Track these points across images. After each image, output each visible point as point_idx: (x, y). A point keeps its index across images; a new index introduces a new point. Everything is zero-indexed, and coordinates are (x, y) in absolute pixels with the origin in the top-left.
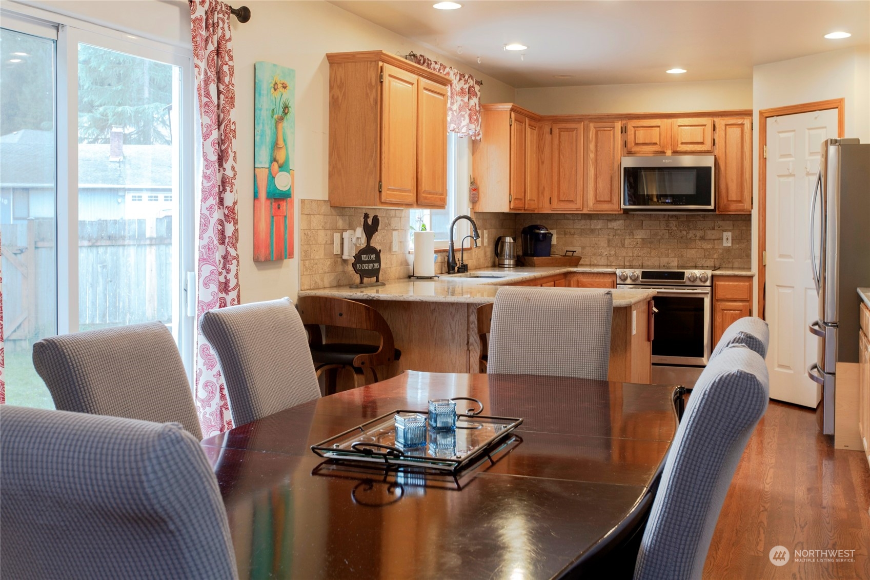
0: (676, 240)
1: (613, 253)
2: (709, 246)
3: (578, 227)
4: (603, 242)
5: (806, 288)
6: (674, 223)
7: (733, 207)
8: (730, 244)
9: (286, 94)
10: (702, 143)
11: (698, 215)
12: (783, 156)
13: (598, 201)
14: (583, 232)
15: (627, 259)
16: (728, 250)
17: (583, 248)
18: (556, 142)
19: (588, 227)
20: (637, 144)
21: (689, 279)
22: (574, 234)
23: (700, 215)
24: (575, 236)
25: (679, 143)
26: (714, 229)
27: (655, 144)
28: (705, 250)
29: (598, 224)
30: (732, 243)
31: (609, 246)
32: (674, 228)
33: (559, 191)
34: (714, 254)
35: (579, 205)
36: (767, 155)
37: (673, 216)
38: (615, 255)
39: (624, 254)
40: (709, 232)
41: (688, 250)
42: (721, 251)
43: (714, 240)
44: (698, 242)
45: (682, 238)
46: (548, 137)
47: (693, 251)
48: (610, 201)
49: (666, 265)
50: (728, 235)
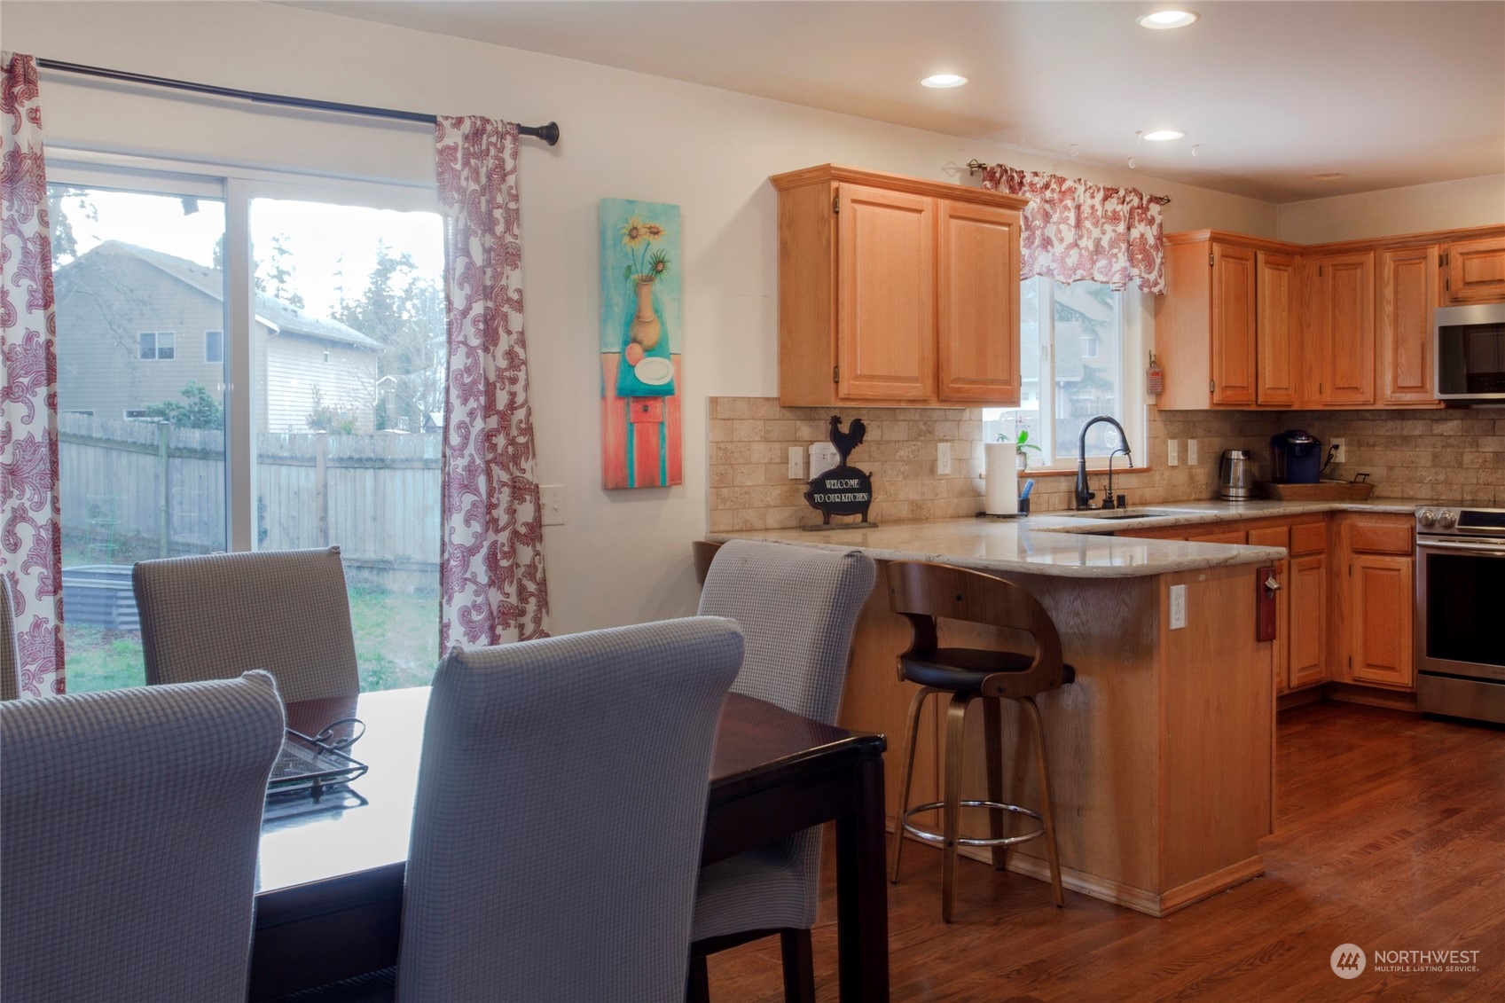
4: (1424, 459)
9: (657, 245)
13: (1403, 389)
14: (1391, 442)
18: (1329, 288)
19: (1399, 433)
20: (1468, 284)
22: (1374, 446)
24: (1377, 449)
33: (1334, 373)
35: (1369, 396)
46: (1315, 281)
48: (1420, 388)
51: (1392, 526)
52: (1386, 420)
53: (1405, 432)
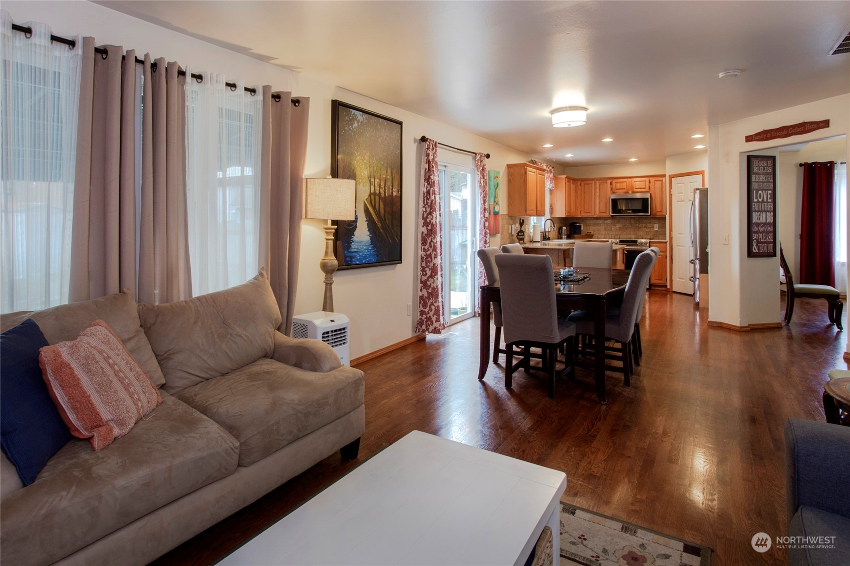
0: (634, 228)
1: (607, 233)
2: (648, 230)
3: (592, 223)
4: (602, 228)
5: (688, 246)
6: (633, 221)
7: (658, 214)
10: (645, 188)
12: (679, 193)
13: (600, 212)
14: (594, 225)
16: (657, 231)
17: (594, 231)
18: (583, 189)
19: (596, 223)
20: (616, 189)
21: (640, 243)
23: (644, 217)
24: (591, 226)
25: (635, 188)
26: (650, 223)
27: (624, 189)
28: (646, 231)
29: (600, 222)
30: (658, 229)
31: (605, 230)
32: (633, 223)
33: (584, 209)
34: (650, 233)
35: (593, 214)
36: (672, 193)
37: (632, 218)
39: (612, 233)
40: (648, 224)
41: (639, 231)
42: (653, 232)
43: (651, 227)
44: (644, 229)
45: (636, 227)
46: (579, 187)
47: (641, 232)
48: (606, 212)
49: (630, 237)
50: (656, 225)
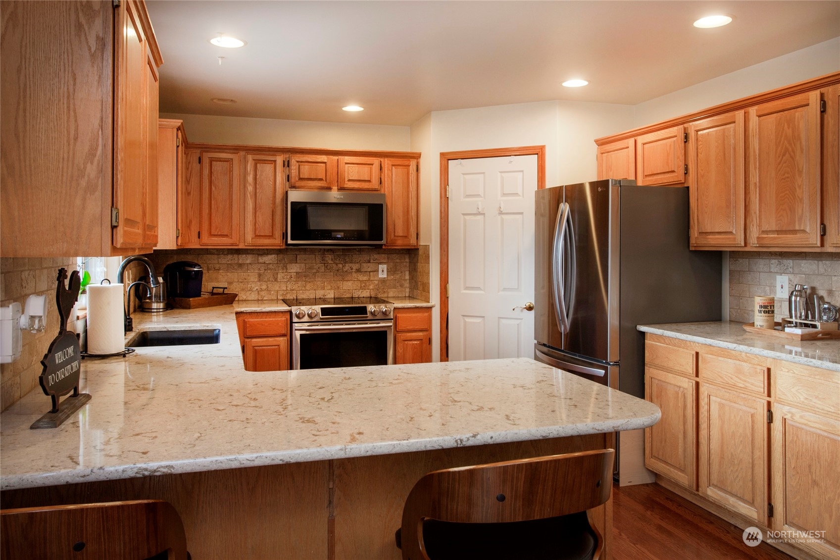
0: (332, 273)
1: (264, 287)
3: (223, 262)
4: (253, 276)
5: (499, 318)
7: (400, 242)
8: (385, 276)
10: (369, 181)
11: (354, 249)
12: (468, 196)
13: (257, 236)
14: (229, 267)
15: (281, 293)
16: (383, 281)
17: (230, 283)
18: (206, 172)
19: (236, 262)
20: (301, 179)
21: (371, 313)
22: (219, 270)
23: (356, 249)
25: (346, 180)
26: (369, 262)
27: (321, 180)
28: (361, 281)
29: (249, 259)
30: (387, 275)
31: (259, 281)
32: (330, 262)
33: (210, 225)
34: (370, 285)
35: (235, 240)
36: (449, 195)
37: (328, 250)
38: (267, 290)
39: (277, 288)
40: (365, 265)
41: (345, 282)
42: (376, 282)
43: (370, 272)
44: (354, 275)
45: (338, 271)
46: (196, 166)
47: (350, 283)
48: (271, 236)
49: (322, 297)
50: (383, 268)
51: (274, 319)
52: (227, 254)
53: (240, 262)
